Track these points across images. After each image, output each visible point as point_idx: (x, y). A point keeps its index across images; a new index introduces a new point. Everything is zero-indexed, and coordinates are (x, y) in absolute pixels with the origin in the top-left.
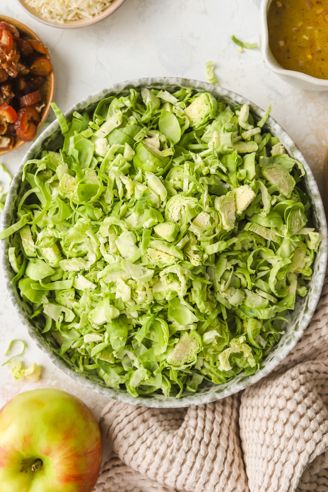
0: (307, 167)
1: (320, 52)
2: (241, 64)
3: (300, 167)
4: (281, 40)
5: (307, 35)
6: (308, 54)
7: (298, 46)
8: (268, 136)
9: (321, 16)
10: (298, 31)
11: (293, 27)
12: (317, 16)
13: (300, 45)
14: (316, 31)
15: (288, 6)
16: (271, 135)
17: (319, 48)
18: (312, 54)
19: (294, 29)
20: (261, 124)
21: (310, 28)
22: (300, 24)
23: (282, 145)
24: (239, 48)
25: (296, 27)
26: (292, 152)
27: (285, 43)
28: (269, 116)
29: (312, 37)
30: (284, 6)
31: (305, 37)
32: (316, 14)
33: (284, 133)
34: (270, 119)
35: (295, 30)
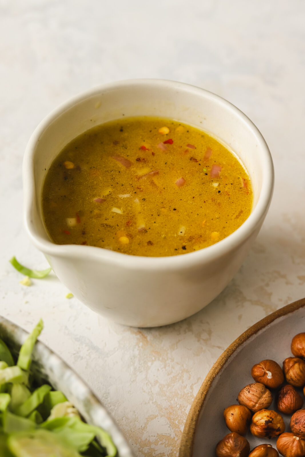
0: (119, 439)
1: (144, 231)
2: (27, 302)
3: (105, 442)
4: (72, 217)
5: (119, 207)
6: (122, 236)
7: (103, 225)
8: (43, 390)
9: (145, 178)
10: (103, 201)
11: (94, 196)
12: (139, 178)
13: (105, 222)
14: (137, 201)
15: (85, 168)
16: (50, 388)
17: (141, 225)
18: (130, 236)
19: (95, 199)
20: (24, 360)
21: (126, 196)
22: (107, 192)
23: (73, 407)
24: (25, 279)
25: (100, 196)
26: (88, 412)
27: (79, 221)
28: (37, 342)
29: (129, 208)
30: (78, 169)
31: (116, 210)
32: (136, 176)
33: (68, 373)
34: (40, 347)
35: (97, 201)
